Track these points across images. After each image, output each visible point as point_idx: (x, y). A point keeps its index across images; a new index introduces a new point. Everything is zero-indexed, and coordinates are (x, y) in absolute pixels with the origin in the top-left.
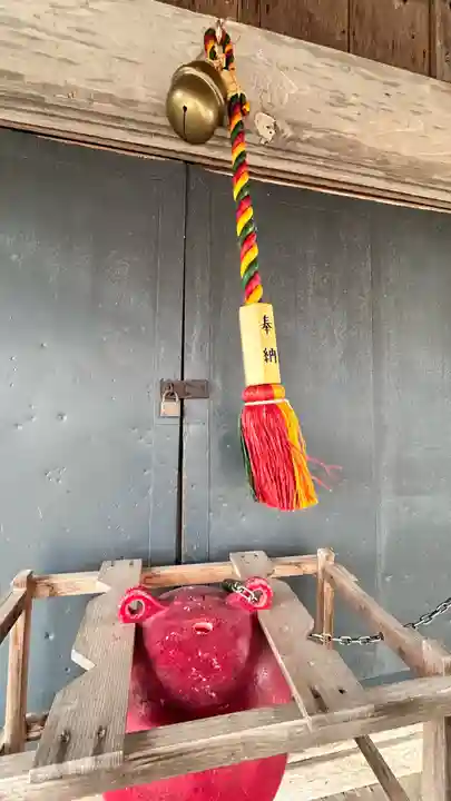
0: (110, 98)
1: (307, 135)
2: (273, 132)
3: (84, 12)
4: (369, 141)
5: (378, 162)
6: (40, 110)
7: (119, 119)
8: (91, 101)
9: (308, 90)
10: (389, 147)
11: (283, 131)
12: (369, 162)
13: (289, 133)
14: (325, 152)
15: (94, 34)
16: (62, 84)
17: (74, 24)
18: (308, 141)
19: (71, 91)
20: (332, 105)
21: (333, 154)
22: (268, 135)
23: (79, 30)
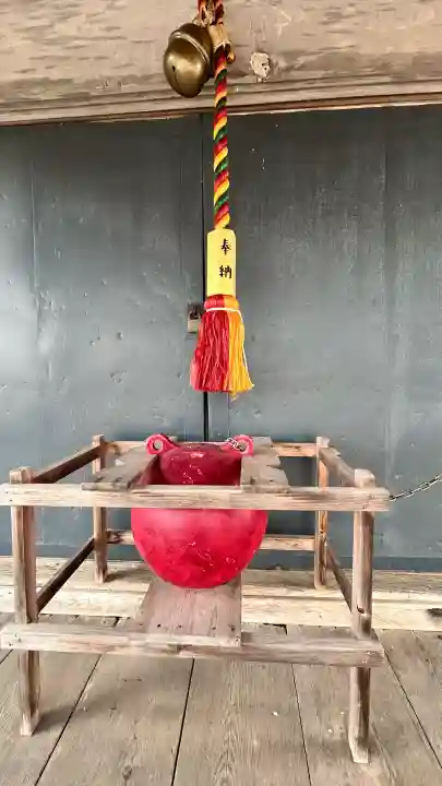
0: (133, 79)
1: (301, 60)
2: (268, 67)
3: (109, 13)
4: (368, 49)
5: (379, 68)
6: (86, 103)
7: (140, 94)
8: (119, 84)
9: (302, 16)
10: (389, 49)
11: (277, 64)
12: (368, 71)
13: (282, 64)
14: (320, 74)
15: (118, 28)
16: (97, 77)
17: (103, 26)
18: (303, 67)
19: (104, 81)
20: (325, 23)
21: (330, 72)
22: (262, 72)
23: (109, 29)
